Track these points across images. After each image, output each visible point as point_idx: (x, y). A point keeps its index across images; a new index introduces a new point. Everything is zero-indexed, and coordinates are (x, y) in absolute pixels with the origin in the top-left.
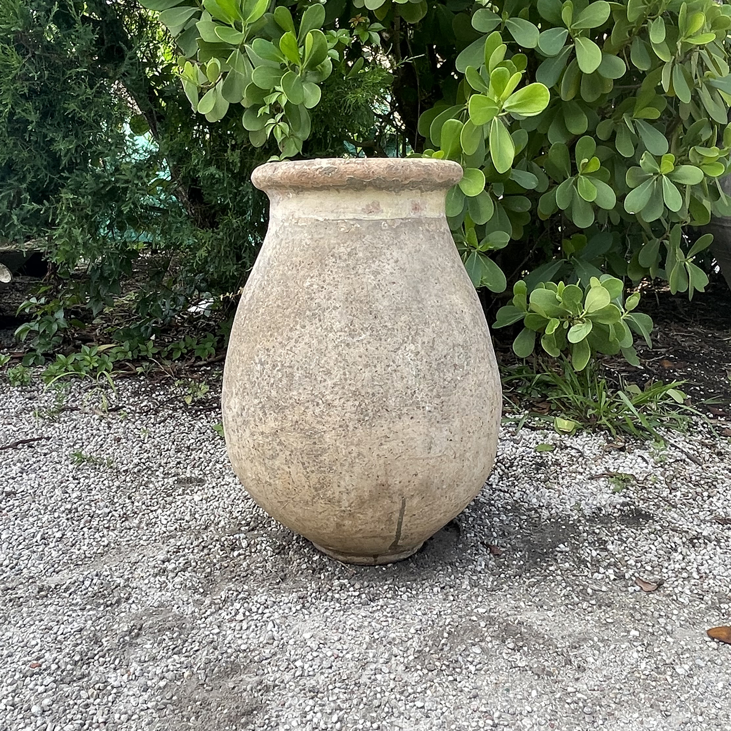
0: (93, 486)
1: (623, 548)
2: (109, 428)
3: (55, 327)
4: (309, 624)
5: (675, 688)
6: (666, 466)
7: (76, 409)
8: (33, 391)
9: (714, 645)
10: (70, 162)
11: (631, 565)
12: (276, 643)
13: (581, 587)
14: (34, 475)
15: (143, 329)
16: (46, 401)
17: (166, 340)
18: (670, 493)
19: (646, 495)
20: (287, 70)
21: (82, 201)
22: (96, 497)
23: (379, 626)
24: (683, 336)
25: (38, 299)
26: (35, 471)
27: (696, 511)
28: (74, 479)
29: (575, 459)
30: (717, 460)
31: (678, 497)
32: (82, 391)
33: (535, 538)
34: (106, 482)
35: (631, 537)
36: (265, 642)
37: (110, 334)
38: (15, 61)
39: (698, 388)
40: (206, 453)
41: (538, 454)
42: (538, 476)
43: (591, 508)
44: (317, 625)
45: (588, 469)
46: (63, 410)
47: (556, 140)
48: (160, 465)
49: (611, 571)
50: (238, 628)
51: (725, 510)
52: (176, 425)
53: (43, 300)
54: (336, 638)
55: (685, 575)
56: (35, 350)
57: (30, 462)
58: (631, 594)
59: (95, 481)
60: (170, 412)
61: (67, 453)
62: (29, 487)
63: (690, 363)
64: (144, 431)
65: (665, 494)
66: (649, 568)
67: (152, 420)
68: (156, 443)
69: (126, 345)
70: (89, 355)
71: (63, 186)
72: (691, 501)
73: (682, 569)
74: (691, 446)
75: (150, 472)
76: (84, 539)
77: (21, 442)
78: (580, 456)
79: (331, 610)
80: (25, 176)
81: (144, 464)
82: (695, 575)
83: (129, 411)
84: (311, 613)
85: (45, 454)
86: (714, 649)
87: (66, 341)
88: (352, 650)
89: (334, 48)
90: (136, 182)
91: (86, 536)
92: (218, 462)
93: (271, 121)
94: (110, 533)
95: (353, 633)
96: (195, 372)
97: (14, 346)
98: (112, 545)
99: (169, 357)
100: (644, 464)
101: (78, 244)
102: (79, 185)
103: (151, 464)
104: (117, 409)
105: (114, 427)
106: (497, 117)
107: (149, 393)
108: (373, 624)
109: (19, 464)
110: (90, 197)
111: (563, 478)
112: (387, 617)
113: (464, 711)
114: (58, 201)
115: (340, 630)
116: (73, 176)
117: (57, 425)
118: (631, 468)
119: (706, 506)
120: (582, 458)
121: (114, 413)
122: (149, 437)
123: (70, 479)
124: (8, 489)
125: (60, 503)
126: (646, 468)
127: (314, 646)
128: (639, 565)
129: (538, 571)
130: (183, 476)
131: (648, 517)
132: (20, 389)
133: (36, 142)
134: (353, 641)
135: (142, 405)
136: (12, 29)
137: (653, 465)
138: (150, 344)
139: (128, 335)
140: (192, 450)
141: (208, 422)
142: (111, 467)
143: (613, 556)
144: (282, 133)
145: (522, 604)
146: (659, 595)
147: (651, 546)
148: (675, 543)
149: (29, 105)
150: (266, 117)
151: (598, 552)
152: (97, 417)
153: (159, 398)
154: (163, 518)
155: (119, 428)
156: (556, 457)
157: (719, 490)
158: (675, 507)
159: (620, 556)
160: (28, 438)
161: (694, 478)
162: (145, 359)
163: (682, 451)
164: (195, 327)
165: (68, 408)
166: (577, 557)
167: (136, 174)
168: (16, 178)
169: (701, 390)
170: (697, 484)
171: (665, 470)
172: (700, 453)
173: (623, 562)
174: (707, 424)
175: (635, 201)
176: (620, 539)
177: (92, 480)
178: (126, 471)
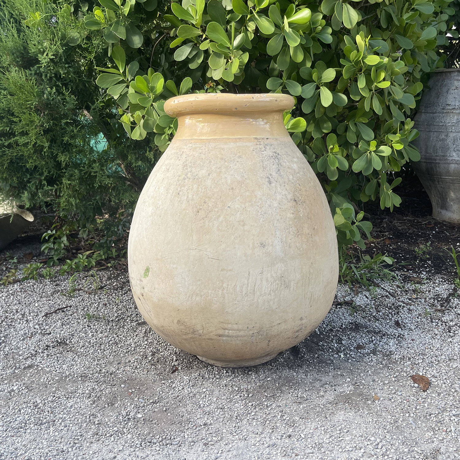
0: (98, 329)
1: (349, 342)
2: (100, 299)
3: (63, 245)
6: (377, 300)
7: (81, 289)
8: (56, 281)
16: (65, 286)
17: (121, 246)
18: (377, 313)
19: (365, 315)
24: (400, 223)
25: (52, 232)
26: (68, 324)
27: (388, 321)
28: (88, 326)
30: (404, 294)
31: (380, 315)
32: (81, 279)
34: (103, 327)
35: (354, 337)
37: (90, 245)
39: (401, 255)
46: (74, 291)
47: (316, 136)
48: (128, 316)
53: (54, 232)
56: (53, 258)
57: (65, 320)
61: (81, 313)
63: (401, 240)
64: (118, 299)
65: (374, 314)
67: (120, 293)
68: (124, 305)
69: (101, 252)
70: (82, 259)
71: (63, 177)
72: (386, 317)
74: (392, 288)
75: (124, 320)
77: (58, 309)
81: (120, 316)
83: (107, 288)
85: (71, 315)
99: (124, 257)
100: (366, 299)
102: (71, 175)
103: (124, 316)
104: (102, 288)
105: (102, 298)
107: (116, 278)
109: (60, 321)
110: (77, 181)
116: (68, 171)
117: (73, 299)
118: (360, 302)
119: (393, 319)
121: (100, 290)
122: (121, 302)
123: (86, 326)
126: (367, 301)
130: (140, 321)
132: (49, 280)
135: (114, 285)
137: (371, 299)
138: (113, 250)
139: (101, 246)
142: (105, 319)
143: (344, 346)
153: (122, 280)
155: (105, 298)
158: (378, 320)
160: (61, 307)
161: (389, 305)
162: (112, 258)
163: (387, 291)
165: (77, 289)
168: (38, 174)
169: (403, 256)
170: (390, 308)
171: (376, 302)
172: (396, 291)
173: (348, 349)
174: (403, 275)
175: (358, 166)
176: (349, 338)
177: (97, 326)
178: (112, 321)
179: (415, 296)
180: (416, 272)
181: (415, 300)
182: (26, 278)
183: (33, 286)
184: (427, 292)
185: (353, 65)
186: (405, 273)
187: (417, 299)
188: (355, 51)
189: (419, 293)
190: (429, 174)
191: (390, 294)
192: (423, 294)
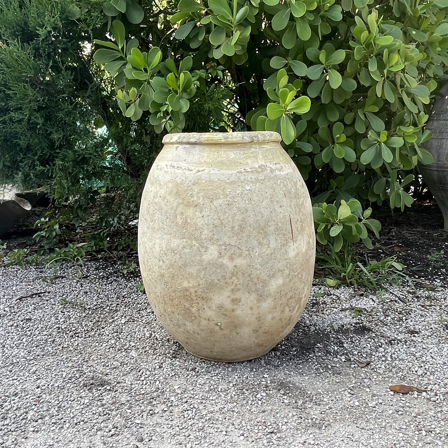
0: (71, 316)
1: (352, 345)
2: (82, 287)
3: (54, 233)
4: (178, 382)
5: (366, 413)
7: (65, 277)
8: (42, 268)
9: (392, 393)
10: (60, 145)
11: (355, 354)
12: (159, 391)
13: (326, 365)
14: (41, 311)
15: (102, 234)
16: (49, 273)
17: (116, 240)
18: (385, 318)
19: (371, 319)
20: (172, 93)
21: (67, 165)
22: (73, 321)
23: (214, 383)
24: (409, 233)
25: (45, 219)
26: (41, 309)
27: (397, 327)
28: (62, 312)
29: (335, 301)
30: (416, 300)
31: (389, 320)
32: (68, 268)
33: (305, 341)
34: (78, 314)
35: (358, 340)
36: (154, 390)
37: (85, 237)
38: (30, 92)
39: (411, 262)
40: (132, 299)
41: (315, 298)
42: (312, 310)
43: (338, 325)
44: (182, 382)
45: (341, 306)
46: (58, 278)
47: (322, 125)
48: (108, 306)
49: (343, 357)
50: (141, 383)
51: (414, 327)
52: (118, 285)
54: (191, 389)
55: (384, 359)
56: (43, 247)
57: (39, 304)
58: (353, 368)
59: (72, 313)
60: (115, 278)
61: (59, 299)
62: (38, 317)
63: (411, 248)
64: (100, 288)
65: (382, 319)
66: (365, 356)
67: (105, 283)
68: (106, 294)
69: (93, 243)
70: (73, 249)
71: (57, 157)
72: (396, 322)
73: (383, 356)
74: (402, 293)
75: (102, 309)
76: (65, 342)
77: (35, 294)
78: (338, 299)
79: (190, 375)
80: (36, 153)
81: (99, 305)
82: (389, 359)
83: (93, 278)
84: (179, 377)
85: (47, 300)
86: (392, 395)
87: (60, 241)
88: (199, 394)
89: (197, 80)
90: (95, 154)
91: (66, 340)
92: (138, 304)
93: (164, 120)
94: (79, 339)
95: (201, 386)
96: (130, 257)
97: (33, 245)
98: (80, 345)
99: (116, 249)
100: (373, 303)
101: (65, 188)
102: (65, 157)
103: (103, 305)
104: (87, 277)
105: (84, 286)
106: (285, 114)
107: (104, 269)
108: (211, 382)
109: (33, 305)
110: (71, 163)
111: (326, 311)
112: (219, 379)
113: (252, 422)
114: (54, 165)
115: (193, 385)
116: (62, 152)
117: (54, 285)
118: (365, 305)
119: (404, 324)
120: (338, 300)
121: (85, 279)
122: (103, 291)
123: (60, 312)
124: (27, 318)
125: (54, 325)
126: (374, 305)
127: (179, 392)
128: (360, 354)
129: (303, 357)
131: (369, 330)
132: (35, 267)
133: (42, 134)
134: (200, 390)
135: (100, 275)
136: (28, 76)
137: (378, 303)
138: (106, 242)
139: (94, 237)
140: (125, 298)
141: (135, 283)
142: (82, 307)
143: (346, 350)
144: (170, 126)
145: (292, 373)
146: (367, 369)
147: (368, 344)
148: (381, 343)
149: (38, 115)
150: (161, 118)
151: (338, 347)
152: (75, 281)
153: (109, 271)
154: (107, 332)
155: (87, 286)
156: (324, 300)
157: (412, 316)
158: (386, 325)
159: (350, 350)
160: (39, 292)
161: (399, 310)
162: (103, 250)
163: (396, 296)
164: (131, 233)
165: (60, 277)
166: (326, 350)
167: (95, 150)
168: (32, 153)
169: (413, 263)
170: (400, 313)
171: (384, 305)
172: (406, 297)
173: (351, 353)
174: (414, 281)
175: (367, 158)
176: (352, 341)
177: (71, 313)
178: (89, 308)
179: (428, 303)
180: (429, 279)
181: (428, 307)
182: (11, 264)
183: (17, 271)
184: (442, 300)
185: (364, 47)
186: (416, 280)
187: (430, 306)
188: (367, 32)
189: (433, 300)
190: (441, 184)
191: (399, 299)
192: (438, 301)
